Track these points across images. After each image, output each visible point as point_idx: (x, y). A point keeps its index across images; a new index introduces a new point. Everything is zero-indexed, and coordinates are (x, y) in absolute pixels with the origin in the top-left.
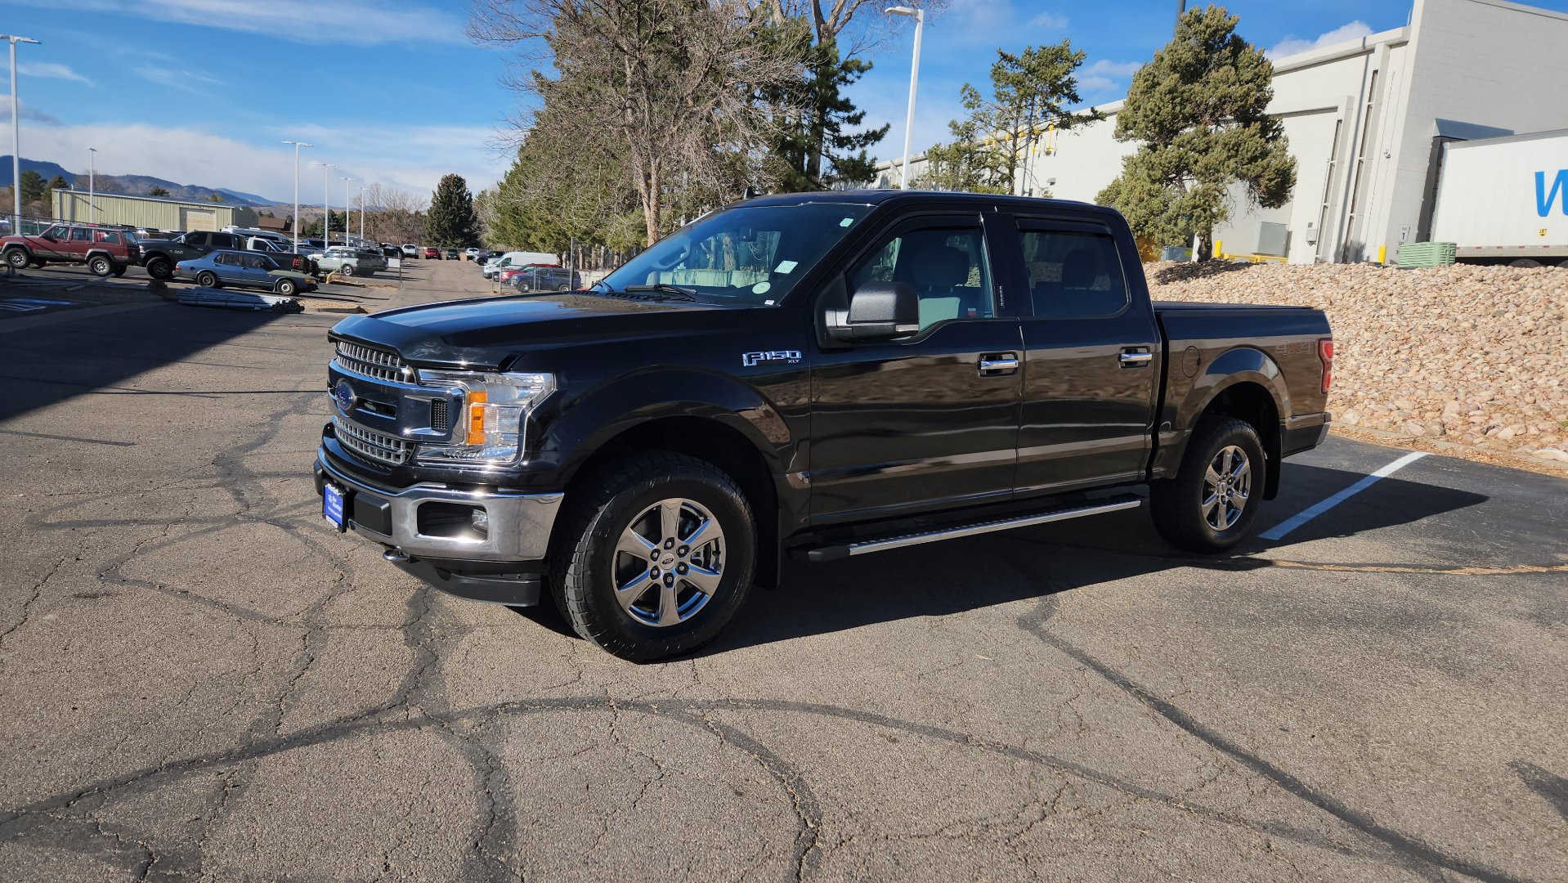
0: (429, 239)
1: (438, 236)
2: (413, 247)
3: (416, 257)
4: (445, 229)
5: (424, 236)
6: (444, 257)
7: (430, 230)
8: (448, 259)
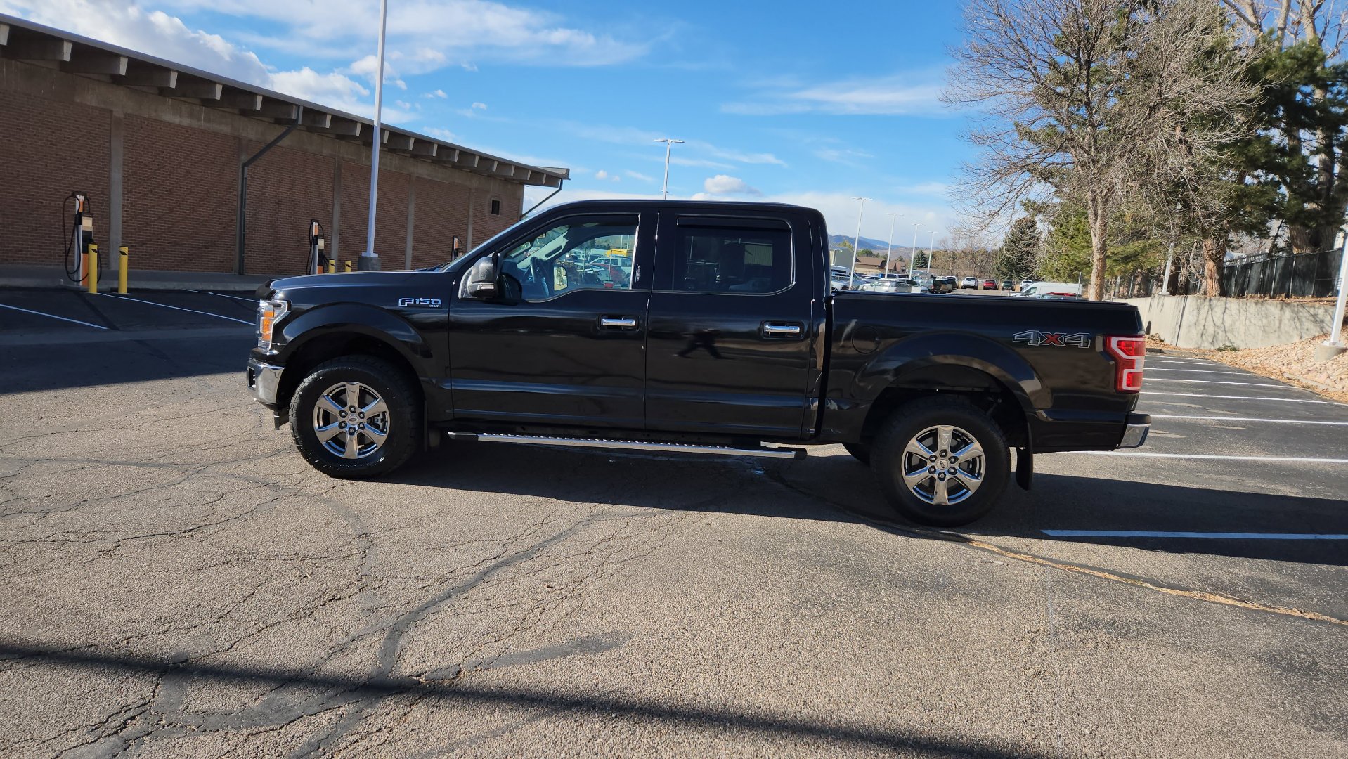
0: (997, 273)
1: (1005, 270)
2: (974, 279)
3: (976, 288)
4: (1013, 264)
5: (993, 270)
6: (1000, 288)
7: (999, 265)
8: (1003, 289)
